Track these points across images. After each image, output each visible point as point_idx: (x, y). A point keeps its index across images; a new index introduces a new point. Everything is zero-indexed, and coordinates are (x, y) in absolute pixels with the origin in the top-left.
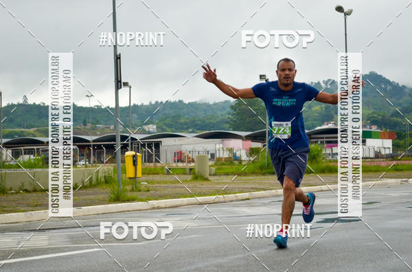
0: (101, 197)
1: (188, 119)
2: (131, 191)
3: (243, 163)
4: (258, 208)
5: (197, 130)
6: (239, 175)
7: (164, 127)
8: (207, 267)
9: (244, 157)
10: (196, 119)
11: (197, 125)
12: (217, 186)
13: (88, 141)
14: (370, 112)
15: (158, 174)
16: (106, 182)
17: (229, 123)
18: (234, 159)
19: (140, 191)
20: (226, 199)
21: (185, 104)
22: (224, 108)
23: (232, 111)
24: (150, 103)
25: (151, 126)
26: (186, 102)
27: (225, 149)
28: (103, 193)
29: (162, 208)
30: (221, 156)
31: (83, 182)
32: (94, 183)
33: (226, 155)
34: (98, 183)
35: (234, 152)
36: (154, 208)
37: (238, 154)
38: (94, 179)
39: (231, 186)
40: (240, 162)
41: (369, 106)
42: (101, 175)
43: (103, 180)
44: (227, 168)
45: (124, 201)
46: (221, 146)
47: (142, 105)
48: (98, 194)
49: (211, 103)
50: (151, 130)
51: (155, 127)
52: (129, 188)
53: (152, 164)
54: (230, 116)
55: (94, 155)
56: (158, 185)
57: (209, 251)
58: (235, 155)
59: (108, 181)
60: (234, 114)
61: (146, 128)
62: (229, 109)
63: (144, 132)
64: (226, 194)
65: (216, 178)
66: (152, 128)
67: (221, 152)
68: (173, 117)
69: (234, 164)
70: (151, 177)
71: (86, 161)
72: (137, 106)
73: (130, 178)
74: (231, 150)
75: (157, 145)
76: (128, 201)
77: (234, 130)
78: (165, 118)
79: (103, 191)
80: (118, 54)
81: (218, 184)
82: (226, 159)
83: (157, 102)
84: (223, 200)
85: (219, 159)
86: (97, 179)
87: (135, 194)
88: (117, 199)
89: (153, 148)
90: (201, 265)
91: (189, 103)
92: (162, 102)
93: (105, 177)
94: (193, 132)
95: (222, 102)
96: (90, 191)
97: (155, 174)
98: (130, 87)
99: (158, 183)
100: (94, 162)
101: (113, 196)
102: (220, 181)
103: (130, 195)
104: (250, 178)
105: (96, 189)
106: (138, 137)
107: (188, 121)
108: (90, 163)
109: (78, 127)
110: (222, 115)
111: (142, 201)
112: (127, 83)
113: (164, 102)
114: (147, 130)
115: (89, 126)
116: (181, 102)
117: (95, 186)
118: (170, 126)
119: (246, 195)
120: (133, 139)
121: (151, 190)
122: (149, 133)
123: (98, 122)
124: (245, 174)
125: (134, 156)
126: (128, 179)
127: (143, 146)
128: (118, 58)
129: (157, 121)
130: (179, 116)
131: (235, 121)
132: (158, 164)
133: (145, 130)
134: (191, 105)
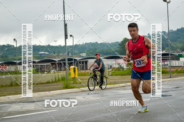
0: (60, 86)
1: (100, 50)
2: (73, 84)
3: (124, 70)
4: (127, 91)
5: (104, 55)
6: (122, 75)
7: (90, 54)
8: (100, 117)
9: (125, 67)
10: (104, 50)
11: (104, 53)
12: (111, 81)
13: (56, 61)
14: (182, 46)
15: (86, 75)
16: (62, 80)
17: (118, 52)
18: (121, 68)
19: (77, 83)
20: (115, 87)
21: (99, 44)
22: (116, 45)
23: (119, 46)
24: (83, 44)
25: (83, 54)
26: (99, 43)
27: (116, 63)
28: (60, 85)
29: (86, 91)
30: (115, 67)
31: (52, 80)
32: (57, 80)
33: (117, 66)
34: (59, 80)
35: (121, 65)
36: (82, 91)
37: (122, 66)
38: (57, 78)
39: (118, 80)
40: (123, 69)
41: (181, 43)
42: (60, 77)
43: (61, 79)
44: (117, 72)
45: (69, 88)
46: (115, 62)
47: (79, 45)
48: (58, 85)
49: (110, 43)
50: (83, 55)
51: (85, 54)
52: (72, 82)
53: (84, 71)
54: (118, 49)
55: (58, 67)
56: (85, 81)
57: (103, 110)
58: (121, 66)
59: (63, 79)
60: (121, 48)
61: (81, 55)
62: (118, 45)
63: (80, 56)
64: (115, 84)
65: (111, 77)
66: (84, 55)
67: (115, 65)
68: (93, 50)
69: (120, 71)
70: (83, 77)
71: (55, 70)
72: (77, 45)
73: (73, 78)
74: (119, 64)
75: (86, 62)
76: (71, 88)
77: (120, 55)
78: (90, 50)
79: (61, 84)
80: (66, 23)
81: (112, 80)
82: (117, 68)
83: (86, 43)
84: (113, 87)
85: (114, 68)
86: (58, 79)
87: (75, 85)
88: (67, 87)
89: (84, 64)
90: (97, 117)
91: (100, 43)
92: (88, 43)
93: (62, 77)
94: (102, 56)
95: (115, 43)
96: (55, 84)
97: (85, 75)
98: (73, 37)
99: (85, 80)
100: (58, 70)
101: (65, 86)
102: (113, 78)
103: (72, 85)
104: (127, 77)
105: (58, 83)
106: (78, 59)
107: (100, 51)
108: (56, 71)
109: (51, 55)
110: (115, 48)
111: (78, 88)
112: (72, 35)
113: (89, 43)
114: (82, 55)
115: (56, 54)
116: (97, 43)
117: (57, 82)
118: (92, 54)
119: (124, 85)
120: (75, 60)
121: (82, 83)
122: (83, 57)
123: (60, 53)
124: (125, 75)
125: (74, 68)
126: (72, 79)
127: (80, 63)
128: (66, 25)
129: (86, 51)
130: (96, 49)
131: (121, 51)
132: (86, 71)
133: (81, 56)
134: (101, 44)
